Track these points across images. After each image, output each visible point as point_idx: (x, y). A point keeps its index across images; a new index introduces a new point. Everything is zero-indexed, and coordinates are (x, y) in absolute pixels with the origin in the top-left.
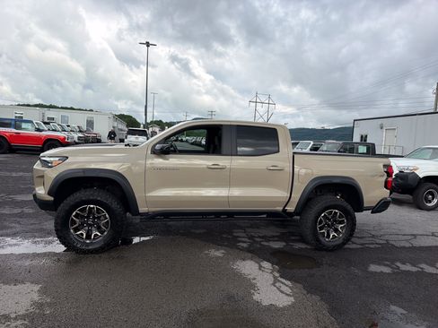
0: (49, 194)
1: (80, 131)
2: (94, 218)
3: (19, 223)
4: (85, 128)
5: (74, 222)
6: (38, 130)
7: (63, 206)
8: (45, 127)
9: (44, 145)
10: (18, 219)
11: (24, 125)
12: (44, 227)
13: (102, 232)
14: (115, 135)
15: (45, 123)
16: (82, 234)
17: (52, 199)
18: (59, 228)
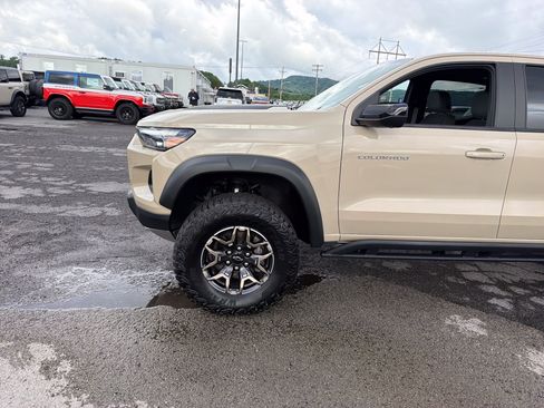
0: (163, 202)
1: (157, 91)
2: (245, 249)
3: (100, 234)
4: (162, 88)
5: (208, 258)
6: (108, 88)
7: (189, 227)
8: (115, 84)
9: (115, 108)
10: (99, 228)
11: (89, 82)
12: (142, 246)
13: (258, 276)
14: (197, 98)
15: (115, 79)
16: (223, 279)
17: (168, 212)
18: (183, 268)
